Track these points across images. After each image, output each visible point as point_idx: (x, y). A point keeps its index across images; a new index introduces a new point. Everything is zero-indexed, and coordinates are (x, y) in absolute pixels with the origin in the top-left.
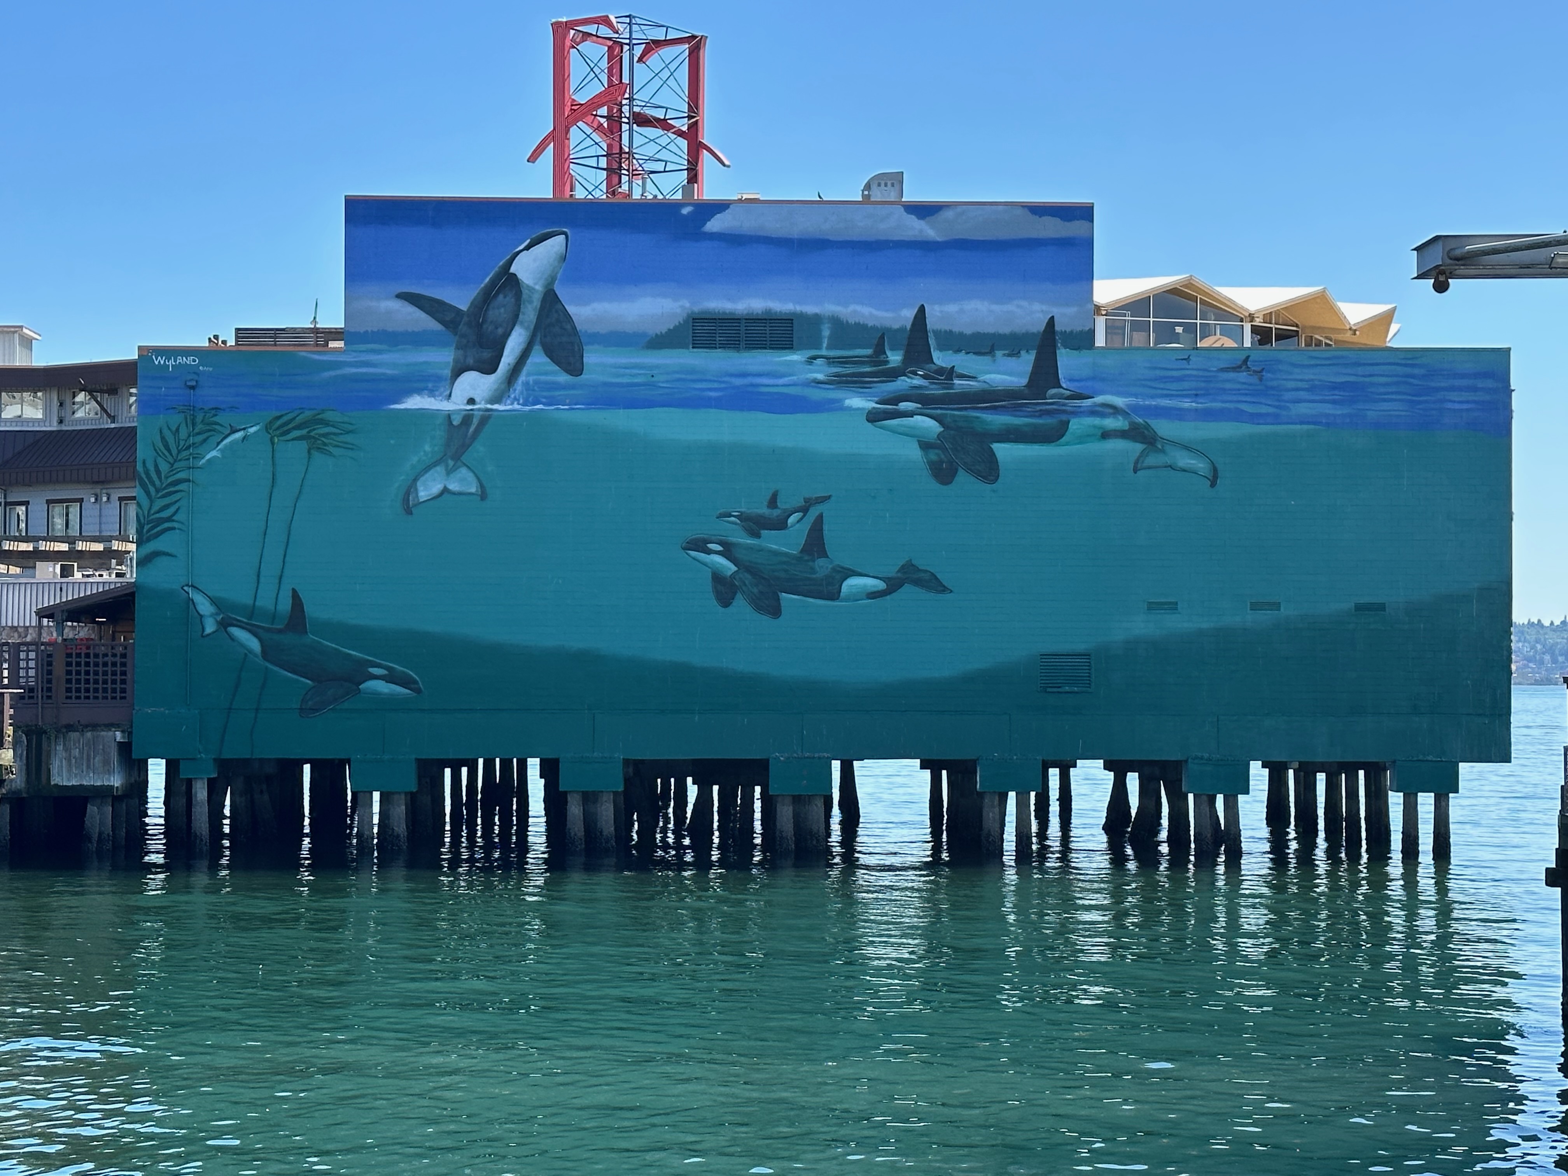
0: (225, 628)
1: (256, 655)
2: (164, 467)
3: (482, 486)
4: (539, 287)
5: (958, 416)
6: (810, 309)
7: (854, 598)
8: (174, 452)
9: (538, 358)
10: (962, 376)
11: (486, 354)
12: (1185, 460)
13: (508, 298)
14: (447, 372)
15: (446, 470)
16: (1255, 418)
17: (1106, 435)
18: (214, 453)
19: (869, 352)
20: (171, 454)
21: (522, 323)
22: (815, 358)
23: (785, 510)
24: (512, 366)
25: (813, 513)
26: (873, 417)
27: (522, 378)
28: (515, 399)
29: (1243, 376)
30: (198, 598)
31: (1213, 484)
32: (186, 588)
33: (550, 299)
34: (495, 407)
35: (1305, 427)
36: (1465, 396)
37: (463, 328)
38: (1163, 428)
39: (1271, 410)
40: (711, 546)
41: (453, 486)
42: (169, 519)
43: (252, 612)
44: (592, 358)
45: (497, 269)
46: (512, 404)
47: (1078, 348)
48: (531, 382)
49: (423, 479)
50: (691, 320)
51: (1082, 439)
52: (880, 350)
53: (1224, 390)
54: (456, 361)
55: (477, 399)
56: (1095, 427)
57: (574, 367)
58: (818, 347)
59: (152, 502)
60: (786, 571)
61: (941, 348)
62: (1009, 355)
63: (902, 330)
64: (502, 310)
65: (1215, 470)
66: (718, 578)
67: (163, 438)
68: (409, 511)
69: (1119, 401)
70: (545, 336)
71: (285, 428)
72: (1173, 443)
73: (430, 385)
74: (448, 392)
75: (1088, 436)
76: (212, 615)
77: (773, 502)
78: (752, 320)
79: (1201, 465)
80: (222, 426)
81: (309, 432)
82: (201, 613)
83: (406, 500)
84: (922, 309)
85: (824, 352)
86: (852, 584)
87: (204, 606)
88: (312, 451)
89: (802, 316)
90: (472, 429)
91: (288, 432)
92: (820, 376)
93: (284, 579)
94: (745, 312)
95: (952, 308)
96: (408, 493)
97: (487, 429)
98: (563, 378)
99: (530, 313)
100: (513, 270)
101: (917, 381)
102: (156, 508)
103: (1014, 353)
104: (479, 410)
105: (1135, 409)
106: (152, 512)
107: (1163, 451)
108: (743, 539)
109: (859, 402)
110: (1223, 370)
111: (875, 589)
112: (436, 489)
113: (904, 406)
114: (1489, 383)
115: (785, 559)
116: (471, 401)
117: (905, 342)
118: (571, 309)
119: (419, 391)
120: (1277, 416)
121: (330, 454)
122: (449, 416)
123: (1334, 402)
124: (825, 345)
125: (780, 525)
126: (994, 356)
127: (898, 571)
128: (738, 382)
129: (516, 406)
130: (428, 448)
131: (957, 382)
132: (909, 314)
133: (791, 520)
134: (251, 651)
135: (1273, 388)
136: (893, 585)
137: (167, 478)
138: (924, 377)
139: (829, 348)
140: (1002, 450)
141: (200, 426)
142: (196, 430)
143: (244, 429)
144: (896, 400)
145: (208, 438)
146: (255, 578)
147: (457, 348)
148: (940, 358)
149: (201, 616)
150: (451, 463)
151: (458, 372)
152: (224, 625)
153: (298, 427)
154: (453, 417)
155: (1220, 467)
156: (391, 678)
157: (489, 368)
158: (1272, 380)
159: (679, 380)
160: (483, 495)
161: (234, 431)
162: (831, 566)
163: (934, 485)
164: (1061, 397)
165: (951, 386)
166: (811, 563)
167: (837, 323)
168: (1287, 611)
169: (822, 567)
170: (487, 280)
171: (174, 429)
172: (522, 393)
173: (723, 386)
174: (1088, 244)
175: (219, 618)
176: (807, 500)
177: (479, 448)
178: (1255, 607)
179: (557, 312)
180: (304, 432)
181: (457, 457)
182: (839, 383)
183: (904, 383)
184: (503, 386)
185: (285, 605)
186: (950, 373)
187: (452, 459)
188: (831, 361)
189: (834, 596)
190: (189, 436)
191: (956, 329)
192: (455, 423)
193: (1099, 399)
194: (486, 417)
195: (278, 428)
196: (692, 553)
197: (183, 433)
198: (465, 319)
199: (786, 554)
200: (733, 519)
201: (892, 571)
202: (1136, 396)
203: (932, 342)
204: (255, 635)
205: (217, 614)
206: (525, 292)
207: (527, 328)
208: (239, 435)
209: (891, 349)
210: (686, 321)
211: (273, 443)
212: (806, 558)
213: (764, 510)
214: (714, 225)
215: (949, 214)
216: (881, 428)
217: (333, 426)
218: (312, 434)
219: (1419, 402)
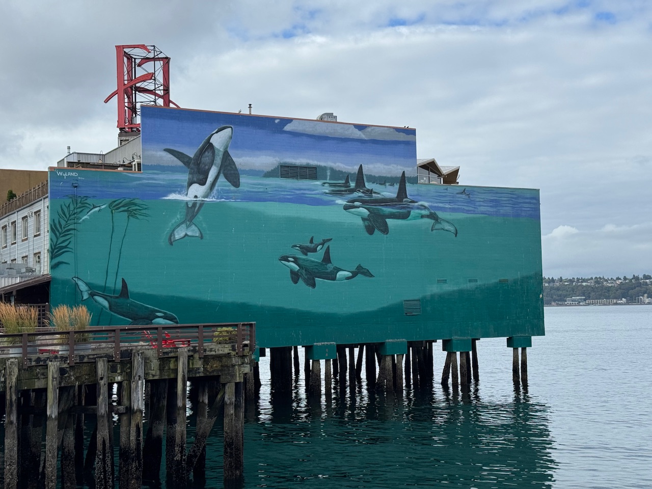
0: (93, 297)
1: (106, 309)
2: (63, 223)
3: (201, 233)
4: (222, 150)
5: (374, 208)
6: (323, 164)
7: (341, 280)
8: (68, 216)
9: (222, 179)
10: (375, 193)
11: (201, 177)
12: (447, 227)
13: (209, 154)
14: (186, 184)
15: (186, 226)
16: (468, 212)
17: (422, 217)
18: (86, 217)
19: (344, 182)
20: (66, 217)
21: (215, 165)
22: (325, 183)
23: (316, 244)
24: (212, 182)
25: (326, 245)
26: (346, 208)
27: (216, 188)
28: (213, 196)
29: (464, 196)
30: (80, 283)
31: (456, 236)
32: (74, 279)
33: (226, 155)
34: (206, 199)
35: (483, 215)
36: (527, 205)
37: (192, 165)
38: (440, 214)
39: (473, 209)
40: (290, 259)
41: (189, 233)
42: (66, 247)
43: (104, 289)
44: (243, 180)
45: (205, 140)
46: (212, 198)
47: (413, 183)
48: (220, 190)
49: (177, 230)
50: (280, 167)
51: (415, 218)
52: (347, 182)
53: (458, 201)
54: (189, 179)
55: (198, 196)
56: (419, 213)
57: (236, 184)
58: (326, 179)
59: (57, 239)
60: (317, 269)
61: (369, 181)
62: (391, 185)
63: (354, 174)
64: (207, 158)
65: (456, 230)
66: (293, 272)
67: (62, 210)
68: (171, 244)
69: (426, 204)
70: (225, 170)
71: (118, 207)
72: (444, 220)
73: (179, 189)
74: (186, 193)
75: (417, 217)
76: (86, 291)
77: (311, 242)
78: (302, 167)
79: (452, 229)
80: (90, 205)
81: (128, 208)
82: (82, 290)
83: (170, 239)
84: (361, 166)
85: (328, 181)
86: (341, 274)
87: (83, 287)
88: (130, 217)
89: (320, 167)
90: (196, 209)
91: (119, 208)
92: (327, 191)
93: (118, 274)
94: (300, 164)
95: (371, 166)
96: (171, 236)
97: (203, 208)
98: (233, 188)
99: (218, 160)
100: (211, 141)
101: (361, 194)
102: (59, 241)
103: (392, 185)
104: (199, 200)
105: (431, 207)
106: (58, 243)
107: (440, 223)
108: (301, 256)
109: (341, 202)
110: (458, 193)
111: (348, 276)
112: (182, 234)
113: (357, 204)
114: (534, 201)
115: (317, 264)
116: (196, 197)
117: (356, 178)
118: (234, 159)
119: (174, 192)
120: (474, 211)
121: (137, 218)
122: (187, 203)
123: (491, 206)
124: (328, 179)
125: (314, 250)
126: (385, 185)
127: (356, 269)
128: (298, 192)
129: (214, 199)
130: (179, 217)
131: (373, 195)
132: (357, 168)
133: (318, 248)
134: (104, 307)
135: (473, 201)
136: (355, 274)
137: (64, 228)
138: (363, 193)
139: (329, 180)
140: (390, 222)
141: (80, 204)
142: (78, 207)
143: (99, 206)
144: (353, 201)
145: (83, 210)
146: (105, 273)
147: (190, 174)
148: (368, 186)
149: (82, 291)
150: (188, 223)
151: (190, 184)
152: (92, 295)
153: (123, 206)
154: (188, 203)
155: (458, 229)
156: (165, 317)
157: (202, 183)
158: (472, 198)
159: (276, 191)
160: (202, 237)
161: (95, 207)
162: (333, 267)
163: (367, 235)
164: (407, 202)
165: (372, 197)
166: (326, 266)
167: (332, 170)
168: (479, 283)
169: (330, 267)
170: (201, 145)
171: (67, 205)
172: (216, 194)
173: (292, 193)
174: (414, 144)
175: (89, 292)
176: (323, 240)
177: (200, 217)
178: (470, 281)
179: (229, 160)
180: (126, 208)
181: (191, 220)
182: (334, 194)
183: (356, 195)
184: (208, 191)
185: (119, 286)
186: (371, 192)
187: (189, 221)
188: (331, 185)
189: (334, 279)
190: (75, 209)
191: (373, 174)
192: (190, 206)
193: (420, 203)
194: (202, 204)
195: (114, 207)
196: (283, 262)
197: (72, 207)
198: (193, 161)
199: (317, 262)
200: (297, 248)
201: (354, 269)
202: (431, 202)
203: (365, 179)
204: (106, 299)
205: (88, 290)
206: (216, 151)
207: (217, 167)
208: (97, 209)
209: (351, 181)
210: (278, 167)
211: (112, 213)
212: (324, 263)
213: (308, 244)
214: (288, 128)
215: (369, 129)
216: (349, 212)
217: (138, 206)
218: (130, 209)
219: (515, 207)
